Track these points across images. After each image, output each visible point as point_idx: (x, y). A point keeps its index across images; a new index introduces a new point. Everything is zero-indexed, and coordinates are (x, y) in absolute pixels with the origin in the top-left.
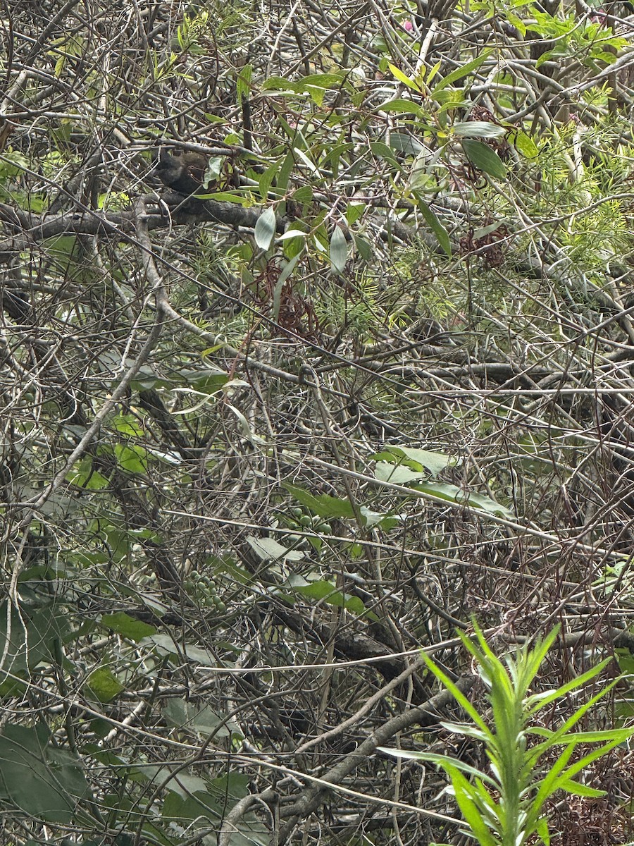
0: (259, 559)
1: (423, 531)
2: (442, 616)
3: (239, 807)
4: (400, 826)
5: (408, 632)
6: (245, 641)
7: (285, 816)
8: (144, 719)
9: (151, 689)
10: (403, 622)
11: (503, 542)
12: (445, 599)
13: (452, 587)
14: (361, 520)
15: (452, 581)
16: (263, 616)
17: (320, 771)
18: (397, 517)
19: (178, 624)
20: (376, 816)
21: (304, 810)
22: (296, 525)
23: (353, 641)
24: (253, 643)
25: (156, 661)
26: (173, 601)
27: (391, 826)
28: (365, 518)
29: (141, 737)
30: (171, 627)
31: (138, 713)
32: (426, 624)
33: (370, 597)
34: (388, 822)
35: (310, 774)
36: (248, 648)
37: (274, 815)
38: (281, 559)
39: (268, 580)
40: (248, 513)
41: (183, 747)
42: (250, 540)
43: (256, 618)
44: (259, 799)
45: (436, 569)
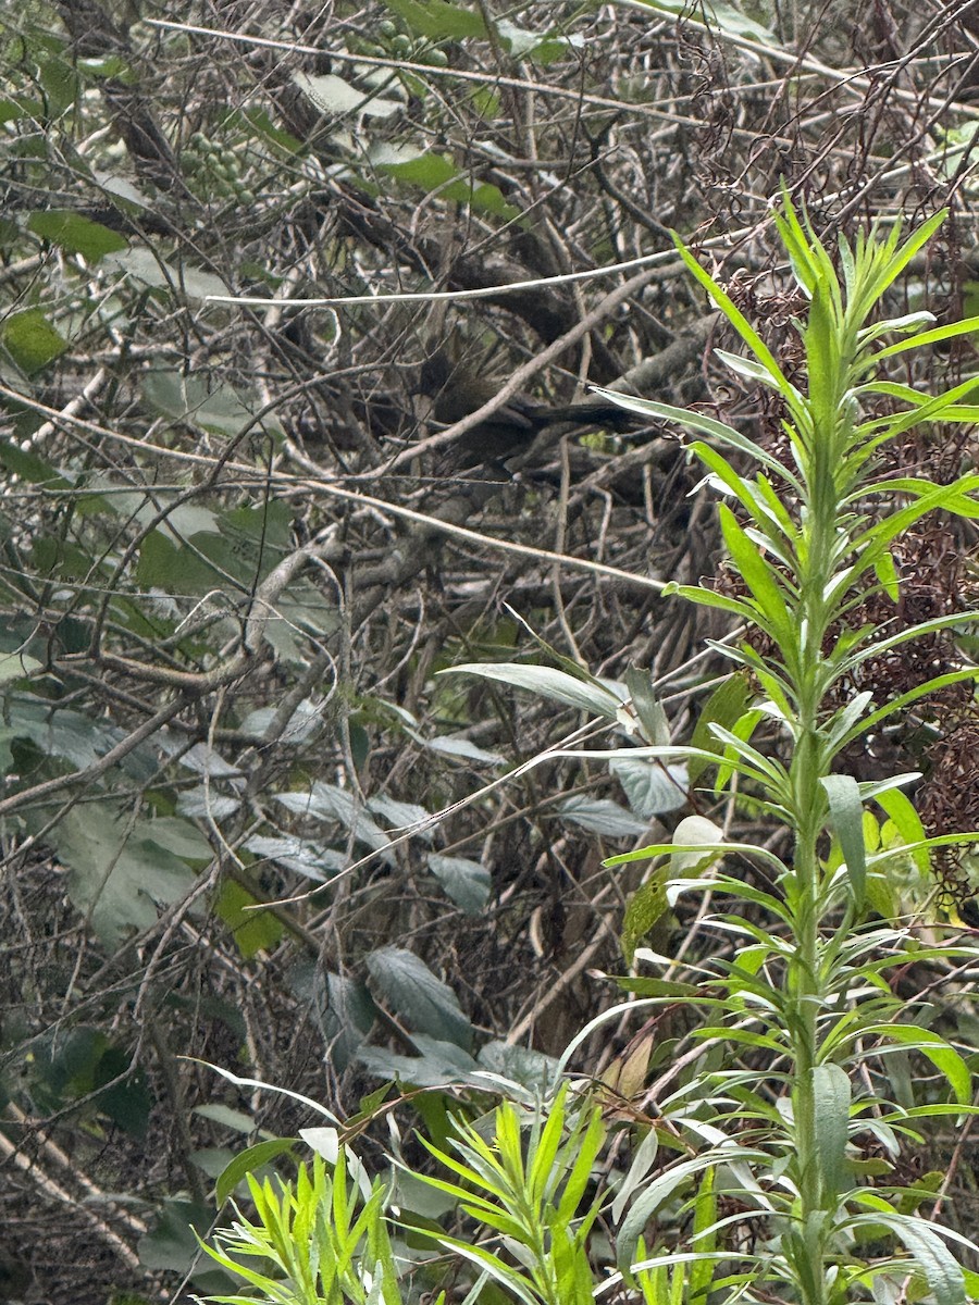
0: (313, 114)
1: (611, 69)
2: (645, 223)
3: (282, 572)
4: (566, 601)
5: (583, 252)
6: (289, 263)
7: (361, 587)
8: (101, 407)
9: (117, 351)
10: (574, 234)
11: (756, 91)
12: (650, 191)
13: (662, 171)
14: (499, 44)
15: (662, 160)
16: (320, 219)
17: (422, 499)
18: (563, 40)
19: (165, 232)
20: (521, 583)
21: (395, 576)
22: (383, 52)
23: (481, 267)
24: (302, 266)
25: (125, 300)
26: (158, 191)
27: (550, 602)
28: (507, 43)
29: (97, 439)
30: (155, 237)
31: (93, 395)
32: (613, 239)
33: (515, 186)
34: (544, 593)
35: (403, 503)
36: (293, 275)
37: (343, 586)
38: (353, 115)
39: (330, 154)
40: (294, 32)
41: (171, 457)
42: (300, 79)
43: (308, 221)
44: (316, 558)
45: (636, 139)
